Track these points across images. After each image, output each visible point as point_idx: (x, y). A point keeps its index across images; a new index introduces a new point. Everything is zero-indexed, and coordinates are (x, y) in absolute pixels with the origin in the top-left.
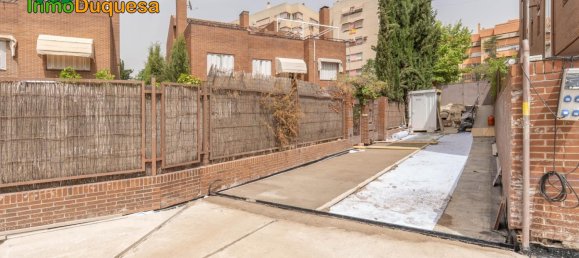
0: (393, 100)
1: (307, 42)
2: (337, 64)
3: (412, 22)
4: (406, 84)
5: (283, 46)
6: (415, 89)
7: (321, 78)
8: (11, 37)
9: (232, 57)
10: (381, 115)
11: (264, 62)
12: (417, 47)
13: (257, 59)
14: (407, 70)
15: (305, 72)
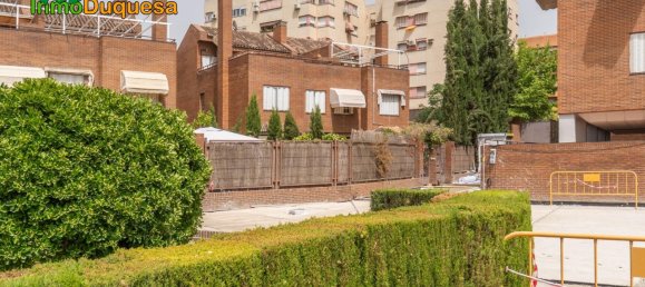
0: (461, 144)
1: (365, 71)
2: (399, 96)
3: (482, 59)
4: (475, 127)
5: (338, 75)
6: (486, 132)
7: (381, 113)
8: (90, 72)
9: (287, 90)
10: (448, 159)
11: (317, 94)
12: (487, 86)
13: (310, 90)
14: (476, 112)
15: (364, 106)
